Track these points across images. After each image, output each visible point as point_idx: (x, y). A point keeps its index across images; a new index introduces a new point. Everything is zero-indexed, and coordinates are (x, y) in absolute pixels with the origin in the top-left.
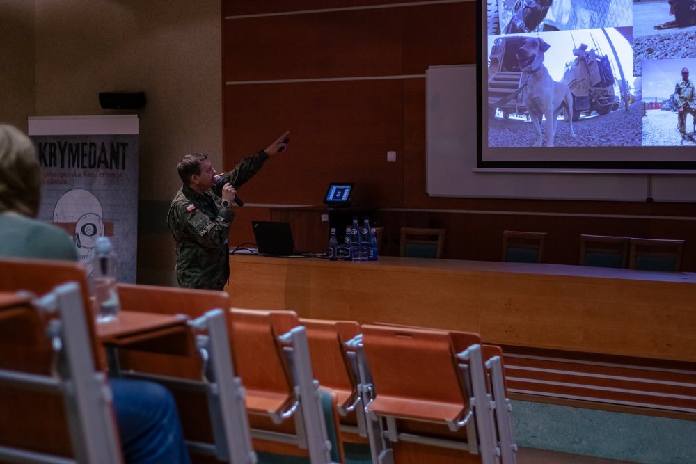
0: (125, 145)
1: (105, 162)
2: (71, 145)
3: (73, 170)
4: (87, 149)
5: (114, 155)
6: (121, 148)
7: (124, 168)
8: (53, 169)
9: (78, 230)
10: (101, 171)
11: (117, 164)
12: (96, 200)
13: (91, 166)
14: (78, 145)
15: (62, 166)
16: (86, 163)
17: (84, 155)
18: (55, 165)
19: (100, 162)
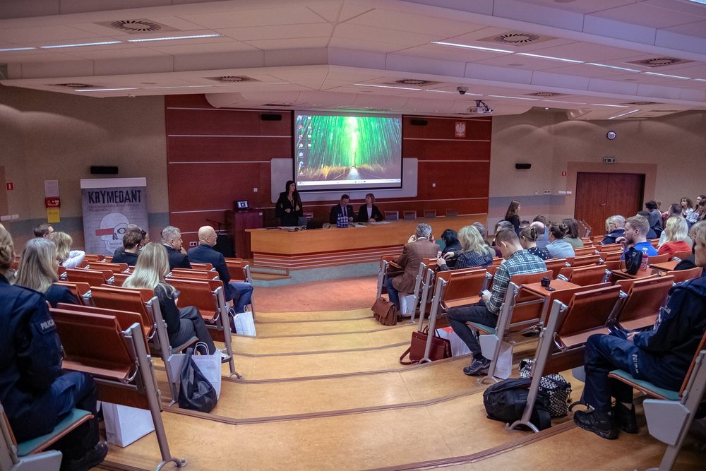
0: (139, 191)
1: (129, 199)
2: (108, 193)
3: (110, 204)
4: (118, 194)
5: (134, 196)
6: (137, 193)
7: (140, 201)
8: (98, 204)
9: (116, 231)
10: (126, 203)
11: (135, 200)
12: (125, 217)
13: (120, 202)
14: (112, 192)
15: (104, 202)
16: (118, 200)
17: (116, 197)
18: (99, 202)
19: (126, 199)
